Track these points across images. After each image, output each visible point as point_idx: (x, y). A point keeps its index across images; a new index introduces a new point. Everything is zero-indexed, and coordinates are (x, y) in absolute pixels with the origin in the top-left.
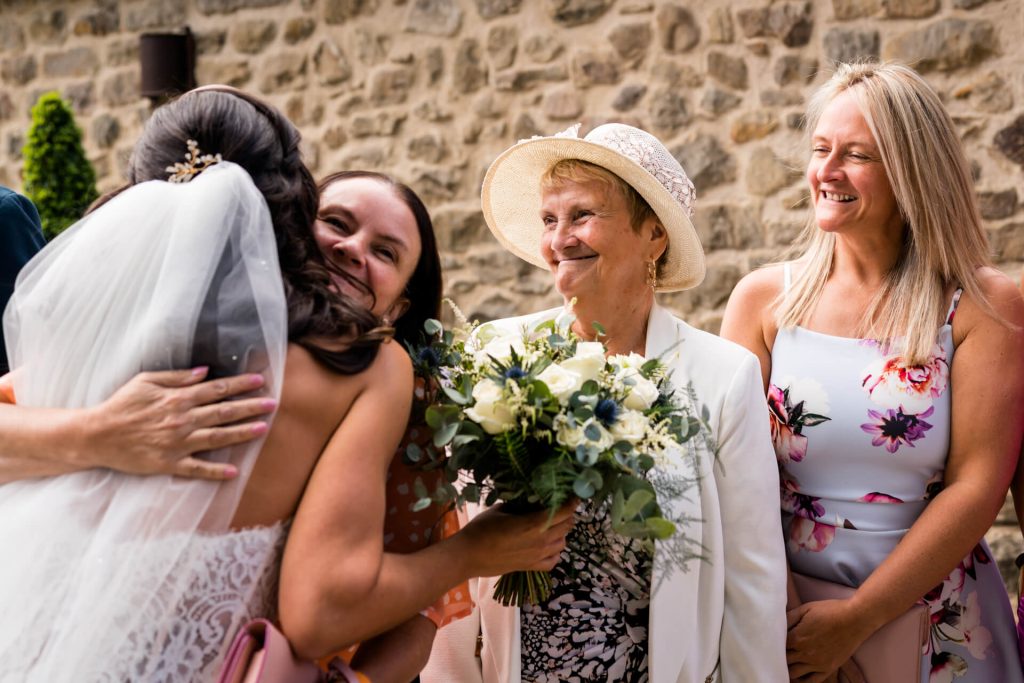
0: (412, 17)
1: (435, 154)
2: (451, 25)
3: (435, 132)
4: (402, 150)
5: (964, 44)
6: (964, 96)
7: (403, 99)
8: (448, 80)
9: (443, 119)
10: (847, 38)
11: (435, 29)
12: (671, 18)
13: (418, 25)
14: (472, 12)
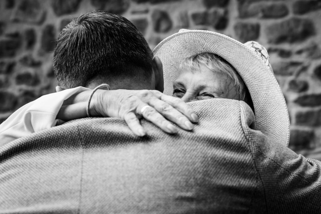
0: (17, 14)
1: (31, 81)
2: (38, 18)
3: (31, 71)
4: (12, 80)
5: (300, 29)
6: (300, 52)
7: (13, 55)
8: (38, 46)
9: (36, 65)
10: (245, 26)
11: (30, 20)
12: (158, 16)
13: (21, 18)
14: (50, 12)
